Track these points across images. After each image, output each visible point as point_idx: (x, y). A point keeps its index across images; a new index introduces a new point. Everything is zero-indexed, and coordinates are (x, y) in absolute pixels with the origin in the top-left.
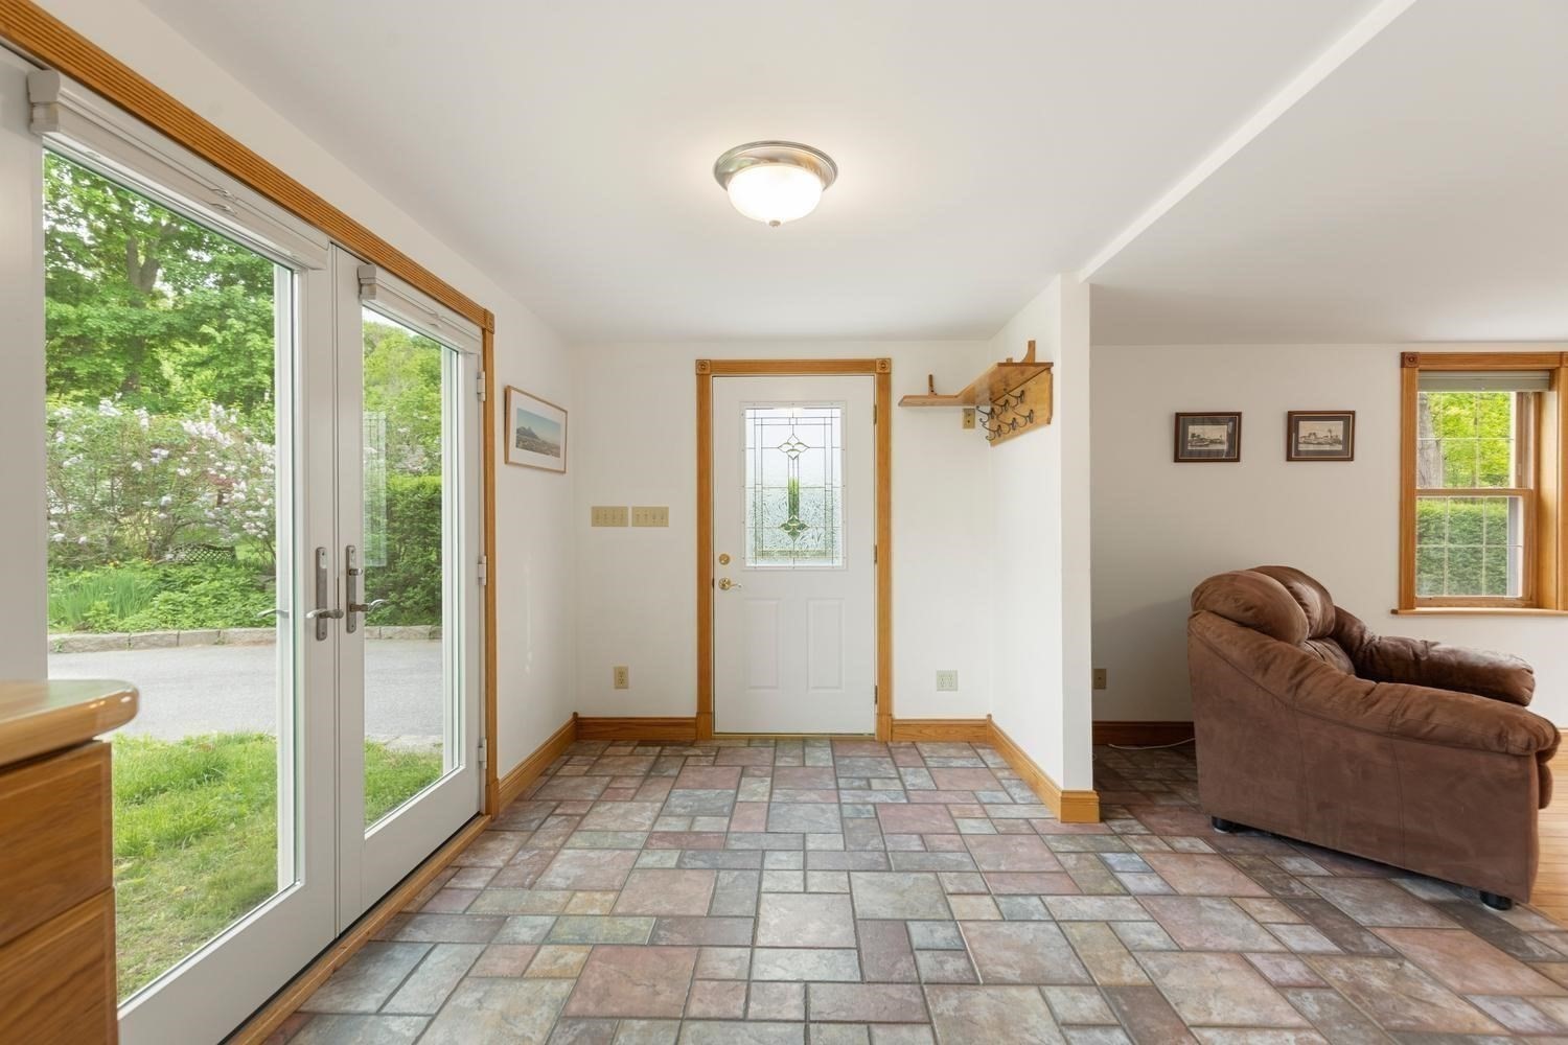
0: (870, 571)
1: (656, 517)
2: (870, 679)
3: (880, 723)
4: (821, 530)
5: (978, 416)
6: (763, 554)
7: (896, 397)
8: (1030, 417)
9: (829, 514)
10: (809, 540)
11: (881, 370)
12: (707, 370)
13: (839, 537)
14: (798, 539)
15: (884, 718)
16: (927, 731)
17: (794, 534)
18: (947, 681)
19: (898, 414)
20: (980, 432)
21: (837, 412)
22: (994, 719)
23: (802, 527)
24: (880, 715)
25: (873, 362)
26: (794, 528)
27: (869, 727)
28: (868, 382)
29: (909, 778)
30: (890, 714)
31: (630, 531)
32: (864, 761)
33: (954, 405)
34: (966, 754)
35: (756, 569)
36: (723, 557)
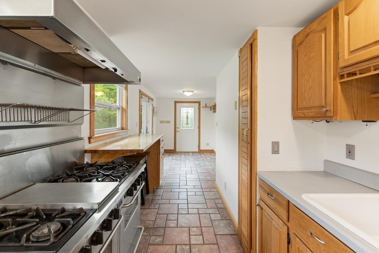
0: (198, 129)
1: (168, 122)
2: (197, 144)
3: (199, 150)
4: (191, 124)
5: (212, 109)
6: (183, 127)
7: (201, 107)
9: (192, 122)
10: (189, 125)
11: (199, 103)
12: (176, 102)
13: (193, 125)
16: (205, 151)
18: (208, 144)
19: (201, 108)
20: (212, 111)
21: (193, 108)
22: (214, 149)
23: (188, 123)
24: (199, 149)
25: (198, 102)
26: (187, 124)
27: (197, 151)
28: (197, 104)
29: (202, 155)
30: (200, 149)
31: (165, 124)
32: (196, 154)
33: (209, 108)
34: (210, 154)
35: (182, 129)
36: (178, 128)
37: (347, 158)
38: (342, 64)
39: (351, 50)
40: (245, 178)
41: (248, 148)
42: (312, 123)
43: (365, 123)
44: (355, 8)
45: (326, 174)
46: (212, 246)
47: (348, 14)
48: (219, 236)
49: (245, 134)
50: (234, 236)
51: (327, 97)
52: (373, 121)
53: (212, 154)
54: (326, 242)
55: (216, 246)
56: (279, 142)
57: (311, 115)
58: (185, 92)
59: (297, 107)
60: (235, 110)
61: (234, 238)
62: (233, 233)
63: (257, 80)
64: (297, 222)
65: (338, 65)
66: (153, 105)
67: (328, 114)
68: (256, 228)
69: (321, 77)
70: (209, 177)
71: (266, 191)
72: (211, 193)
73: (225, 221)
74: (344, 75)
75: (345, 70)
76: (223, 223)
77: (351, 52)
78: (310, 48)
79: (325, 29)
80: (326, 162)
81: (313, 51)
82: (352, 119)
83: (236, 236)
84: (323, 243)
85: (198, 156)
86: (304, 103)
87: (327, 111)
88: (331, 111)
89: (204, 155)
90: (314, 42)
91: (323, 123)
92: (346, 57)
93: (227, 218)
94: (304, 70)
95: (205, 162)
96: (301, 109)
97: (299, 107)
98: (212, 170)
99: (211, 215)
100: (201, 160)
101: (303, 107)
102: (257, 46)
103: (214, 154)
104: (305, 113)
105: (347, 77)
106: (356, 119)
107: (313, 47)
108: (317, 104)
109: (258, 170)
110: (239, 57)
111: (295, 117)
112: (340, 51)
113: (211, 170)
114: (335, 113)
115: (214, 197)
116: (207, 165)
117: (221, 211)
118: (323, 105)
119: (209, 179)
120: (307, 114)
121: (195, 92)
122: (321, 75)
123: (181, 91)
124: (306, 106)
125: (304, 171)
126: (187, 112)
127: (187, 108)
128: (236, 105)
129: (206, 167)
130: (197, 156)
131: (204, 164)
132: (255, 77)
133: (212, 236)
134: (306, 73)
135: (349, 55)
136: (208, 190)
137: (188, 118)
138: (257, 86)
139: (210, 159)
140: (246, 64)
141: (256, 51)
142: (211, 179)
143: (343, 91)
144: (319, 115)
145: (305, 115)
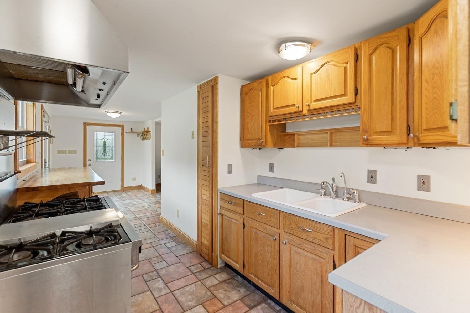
0: (120, 161)
1: (74, 152)
2: (120, 180)
3: (122, 187)
4: (110, 154)
5: (140, 136)
6: (98, 159)
7: (125, 132)
8: (148, 138)
9: (112, 152)
10: (108, 156)
11: (122, 127)
12: (86, 124)
13: (114, 156)
14: (105, 156)
15: (123, 187)
16: (130, 188)
17: (105, 155)
18: (134, 179)
19: (125, 134)
20: (140, 138)
21: (113, 133)
22: (142, 185)
23: (107, 154)
24: (122, 186)
25: (121, 125)
26: (105, 154)
27: (120, 188)
28: (120, 129)
29: (128, 194)
30: (124, 186)
31: (67, 155)
32: (119, 193)
33: (136, 134)
34: (138, 191)
35: (97, 162)
36: (89, 160)
37: (270, 172)
38: (270, 115)
39: (274, 107)
40: (205, 198)
41: (210, 172)
42: (252, 150)
43: (279, 149)
44: (276, 84)
45: (258, 184)
46: (177, 265)
47: (273, 86)
48: (180, 256)
49: (207, 160)
50: (193, 253)
51: (262, 133)
52: (282, 148)
53: (141, 190)
54: (265, 214)
55: (181, 264)
56: (232, 165)
57: (253, 144)
58: (110, 112)
59: (244, 139)
60: (192, 139)
61: (194, 254)
62: (192, 251)
63: (218, 116)
64: (250, 211)
65: (268, 114)
66: (50, 126)
67: (263, 144)
68: (217, 233)
69: (259, 120)
70: (148, 214)
71: (227, 201)
72: (158, 228)
73: (181, 245)
74: (270, 121)
75: (271, 118)
76: (180, 247)
77: (274, 109)
78: (253, 99)
79: (261, 89)
80: (259, 176)
81: (254, 102)
82: (274, 147)
83: (195, 252)
84: (264, 214)
85: (123, 195)
86: (249, 136)
87: (262, 142)
88: (264, 142)
89: (130, 193)
90: (255, 96)
91: (257, 150)
92: (272, 111)
93: (182, 242)
94: (249, 113)
95: (135, 200)
96: (246, 140)
97: (245, 138)
98: (149, 207)
99: (165, 244)
100: (129, 198)
101: (248, 139)
102: (218, 89)
103: (143, 190)
104: (249, 143)
105: (272, 122)
106: (275, 147)
107: (254, 99)
108: (256, 137)
109: (219, 187)
110: (198, 92)
111: (242, 146)
112: (269, 106)
113: (147, 207)
114: (266, 144)
115: (162, 230)
116: (141, 202)
117: (175, 239)
118: (260, 138)
119: (150, 216)
120: (250, 144)
121: (123, 113)
122: (259, 118)
123: (104, 111)
124: (250, 138)
125: (247, 185)
126: (104, 139)
127: (104, 133)
128: (193, 135)
129: (140, 205)
130: (121, 195)
131: (136, 202)
132: (216, 114)
133: (175, 258)
134: (250, 116)
135: (273, 110)
136: (153, 225)
137: (106, 146)
138: (218, 121)
139: (141, 196)
140: (207, 101)
141: (217, 93)
142: (153, 216)
143: (270, 131)
144: (258, 145)
145: (249, 144)
